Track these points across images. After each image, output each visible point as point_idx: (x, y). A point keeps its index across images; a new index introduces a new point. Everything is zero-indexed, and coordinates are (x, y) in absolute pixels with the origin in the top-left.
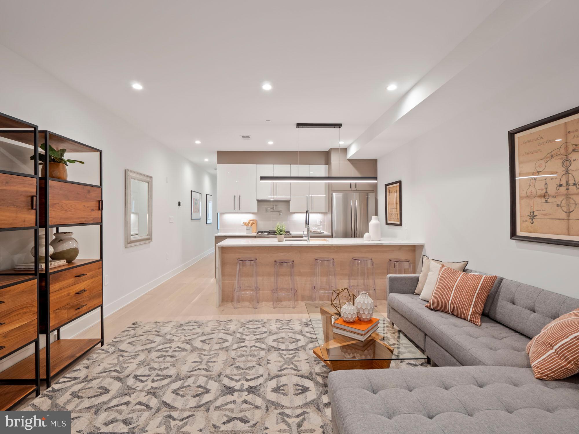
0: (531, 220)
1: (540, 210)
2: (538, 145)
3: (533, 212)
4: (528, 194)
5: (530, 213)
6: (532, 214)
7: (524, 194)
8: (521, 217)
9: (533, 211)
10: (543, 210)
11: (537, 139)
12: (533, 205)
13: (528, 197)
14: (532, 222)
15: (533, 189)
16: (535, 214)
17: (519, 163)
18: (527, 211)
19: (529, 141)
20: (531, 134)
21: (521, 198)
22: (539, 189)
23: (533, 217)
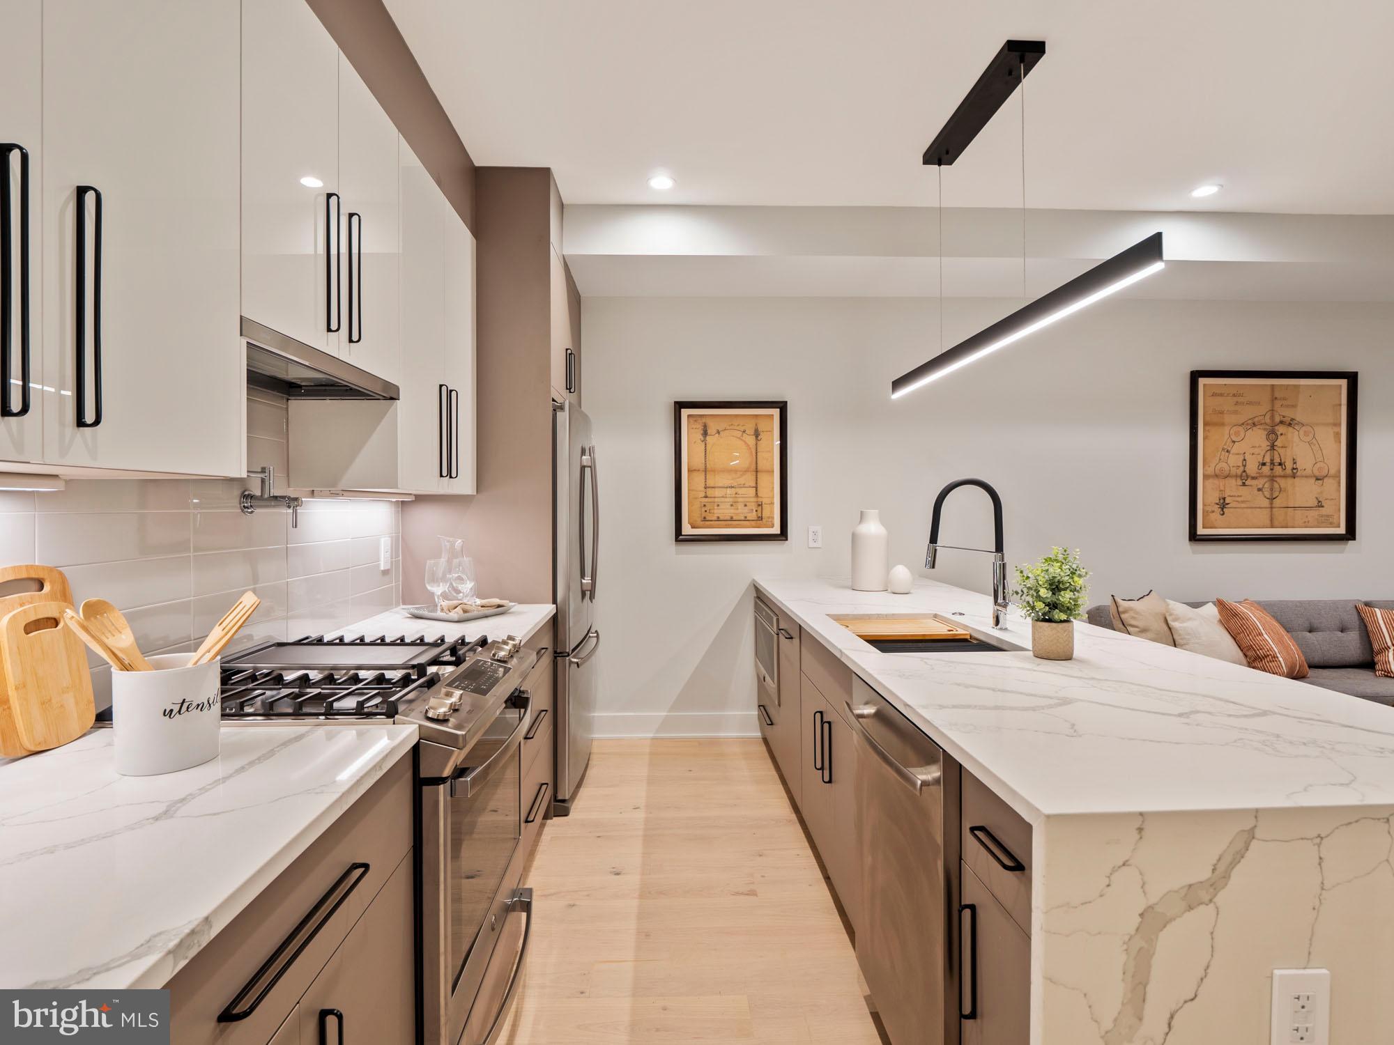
0: (1220, 509)
1: (1235, 496)
2: (1236, 405)
3: (1224, 499)
4: (1217, 472)
5: (1220, 500)
6: (1222, 501)
7: (1210, 471)
8: (1204, 505)
9: (1223, 496)
10: (1238, 496)
11: (1234, 395)
12: (1225, 488)
13: (1216, 476)
14: (1222, 512)
15: (1224, 465)
16: (1227, 501)
17: (1205, 424)
18: (1214, 497)
19: (1221, 395)
20: (1225, 385)
21: (1206, 477)
22: (1233, 467)
23: (1223, 505)
